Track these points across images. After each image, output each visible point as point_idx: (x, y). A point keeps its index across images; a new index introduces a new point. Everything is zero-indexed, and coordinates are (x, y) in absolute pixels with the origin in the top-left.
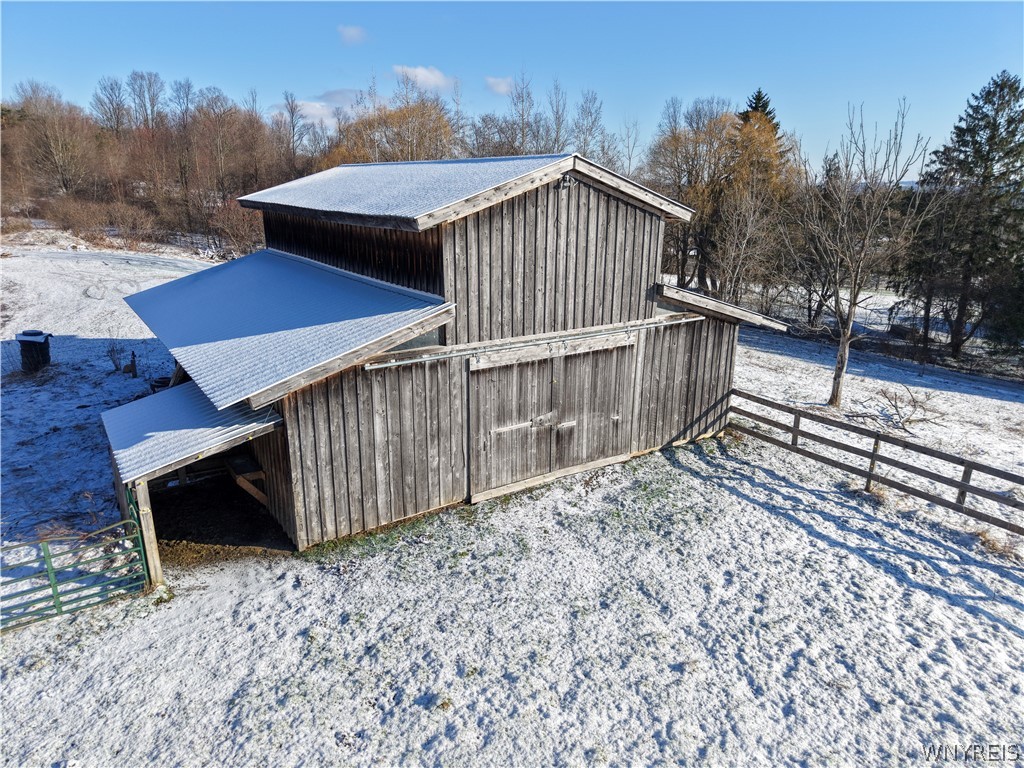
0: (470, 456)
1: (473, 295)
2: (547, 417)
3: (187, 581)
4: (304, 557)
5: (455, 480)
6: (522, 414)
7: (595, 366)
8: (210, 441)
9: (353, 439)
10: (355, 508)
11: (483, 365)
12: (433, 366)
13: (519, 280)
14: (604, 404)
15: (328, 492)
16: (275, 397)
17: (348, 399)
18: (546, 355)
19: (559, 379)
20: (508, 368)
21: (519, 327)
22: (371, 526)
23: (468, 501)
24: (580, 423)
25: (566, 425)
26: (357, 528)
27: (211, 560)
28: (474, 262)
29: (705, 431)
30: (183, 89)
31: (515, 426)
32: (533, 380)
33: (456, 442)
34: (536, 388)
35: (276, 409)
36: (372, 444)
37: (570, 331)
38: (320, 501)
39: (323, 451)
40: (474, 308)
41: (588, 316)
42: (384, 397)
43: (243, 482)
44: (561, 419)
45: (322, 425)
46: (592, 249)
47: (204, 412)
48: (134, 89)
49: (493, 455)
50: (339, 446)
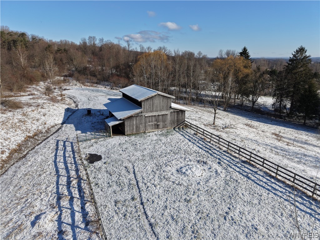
0: (145, 126)
1: (145, 108)
2: (155, 122)
3: (114, 137)
4: (126, 136)
5: (143, 129)
6: (152, 122)
7: (162, 116)
8: (117, 123)
9: (131, 123)
10: (132, 131)
11: (147, 116)
12: (141, 116)
13: (151, 106)
14: (164, 121)
15: (129, 129)
16: (123, 118)
17: (131, 119)
18: (155, 115)
19: (157, 118)
20: (150, 116)
21: (151, 112)
22: (133, 133)
23: (145, 132)
24: (160, 124)
25: (158, 124)
26: (132, 133)
27: (116, 135)
28: (146, 104)
29: (181, 126)
30: (102, 40)
31: (151, 123)
32: (153, 118)
33: (143, 125)
34: (154, 119)
35: (124, 120)
36: (134, 124)
37: (158, 112)
38: (128, 130)
39: (128, 124)
40: (146, 109)
41: (161, 110)
42: (135, 119)
43: (120, 128)
44: (158, 123)
45: (128, 122)
46: (161, 102)
47: (116, 119)
48: (89, 41)
49: (148, 127)
50: (130, 124)
